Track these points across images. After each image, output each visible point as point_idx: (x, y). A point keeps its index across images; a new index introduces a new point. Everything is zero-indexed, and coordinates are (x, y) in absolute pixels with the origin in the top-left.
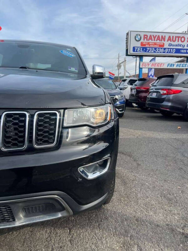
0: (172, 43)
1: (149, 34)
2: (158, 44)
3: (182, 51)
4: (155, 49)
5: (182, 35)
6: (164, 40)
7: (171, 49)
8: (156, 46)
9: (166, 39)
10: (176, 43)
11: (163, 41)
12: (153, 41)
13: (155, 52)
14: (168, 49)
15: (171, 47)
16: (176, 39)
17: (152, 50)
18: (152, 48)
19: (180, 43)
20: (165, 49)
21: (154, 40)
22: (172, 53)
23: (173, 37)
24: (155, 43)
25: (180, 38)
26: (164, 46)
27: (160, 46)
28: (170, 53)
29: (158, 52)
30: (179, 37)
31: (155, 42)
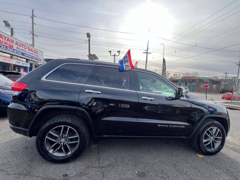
0: (18, 47)
2: (8, 44)
3: (26, 55)
4: (6, 47)
5: (25, 45)
6: (13, 43)
7: (18, 51)
8: (7, 45)
9: (15, 43)
10: (21, 48)
11: (12, 43)
12: (4, 40)
13: (6, 50)
14: (17, 50)
15: (18, 50)
16: (21, 45)
17: (3, 47)
18: (4, 46)
19: (24, 49)
20: (14, 50)
21: (5, 40)
22: (19, 54)
23: (19, 43)
24: (5, 42)
25: (23, 46)
26: (13, 48)
27: (10, 46)
28: (18, 54)
29: (8, 51)
30: (23, 45)
31: (6, 41)
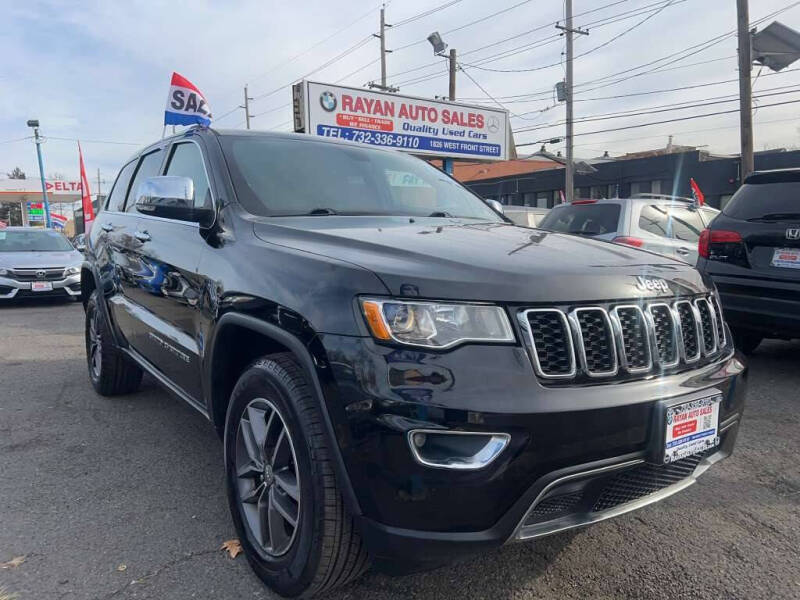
0: (410, 121)
1: (355, 95)
2: (379, 122)
3: (434, 144)
4: (374, 134)
5: (429, 105)
6: (392, 115)
7: (409, 137)
8: (374, 128)
9: (397, 110)
10: (419, 123)
11: (389, 117)
12: (366, 114)
13: (372, 143)
14: (404, 136)
15: (409, 133)
16: (417, 113)
17: (365, 137)
18: (365, 132)
19: (427, 123)
20: (395, 136)
21: (369, 112)
22: (412, 147)
23: (411, 107)
24: (371, 119)
25: (426, 112)
26: (392, 130)
27: (384, 127)
28: (407, 146)
29: (380, 144)
30: (424, 109)
31: (372, 116)
